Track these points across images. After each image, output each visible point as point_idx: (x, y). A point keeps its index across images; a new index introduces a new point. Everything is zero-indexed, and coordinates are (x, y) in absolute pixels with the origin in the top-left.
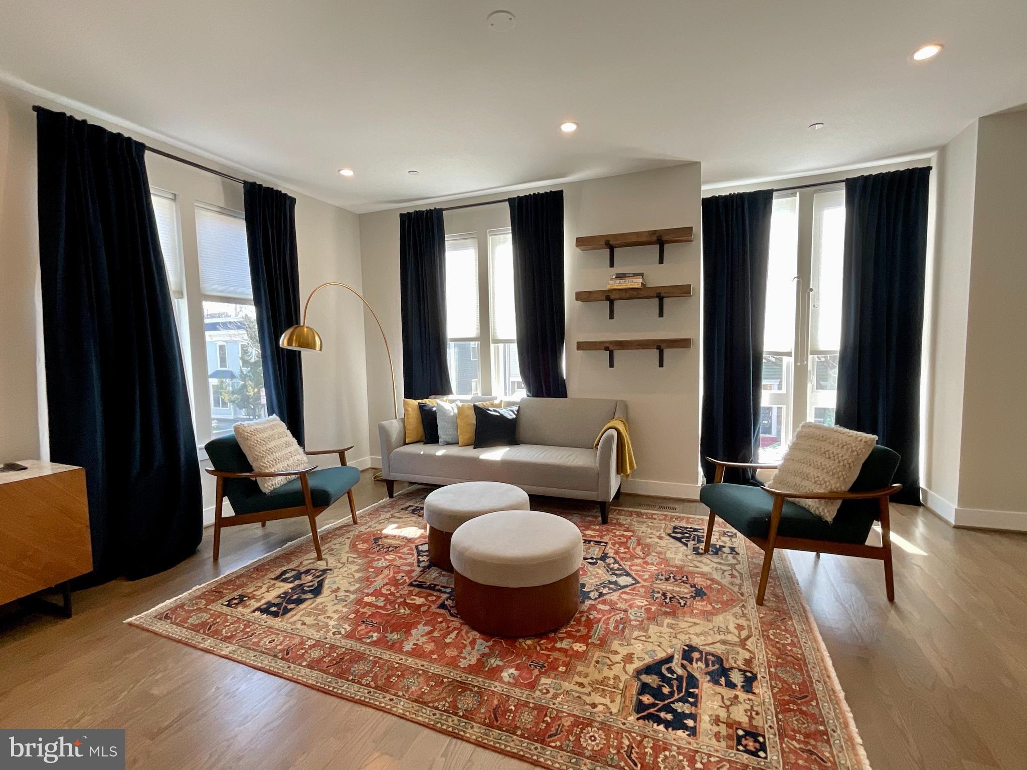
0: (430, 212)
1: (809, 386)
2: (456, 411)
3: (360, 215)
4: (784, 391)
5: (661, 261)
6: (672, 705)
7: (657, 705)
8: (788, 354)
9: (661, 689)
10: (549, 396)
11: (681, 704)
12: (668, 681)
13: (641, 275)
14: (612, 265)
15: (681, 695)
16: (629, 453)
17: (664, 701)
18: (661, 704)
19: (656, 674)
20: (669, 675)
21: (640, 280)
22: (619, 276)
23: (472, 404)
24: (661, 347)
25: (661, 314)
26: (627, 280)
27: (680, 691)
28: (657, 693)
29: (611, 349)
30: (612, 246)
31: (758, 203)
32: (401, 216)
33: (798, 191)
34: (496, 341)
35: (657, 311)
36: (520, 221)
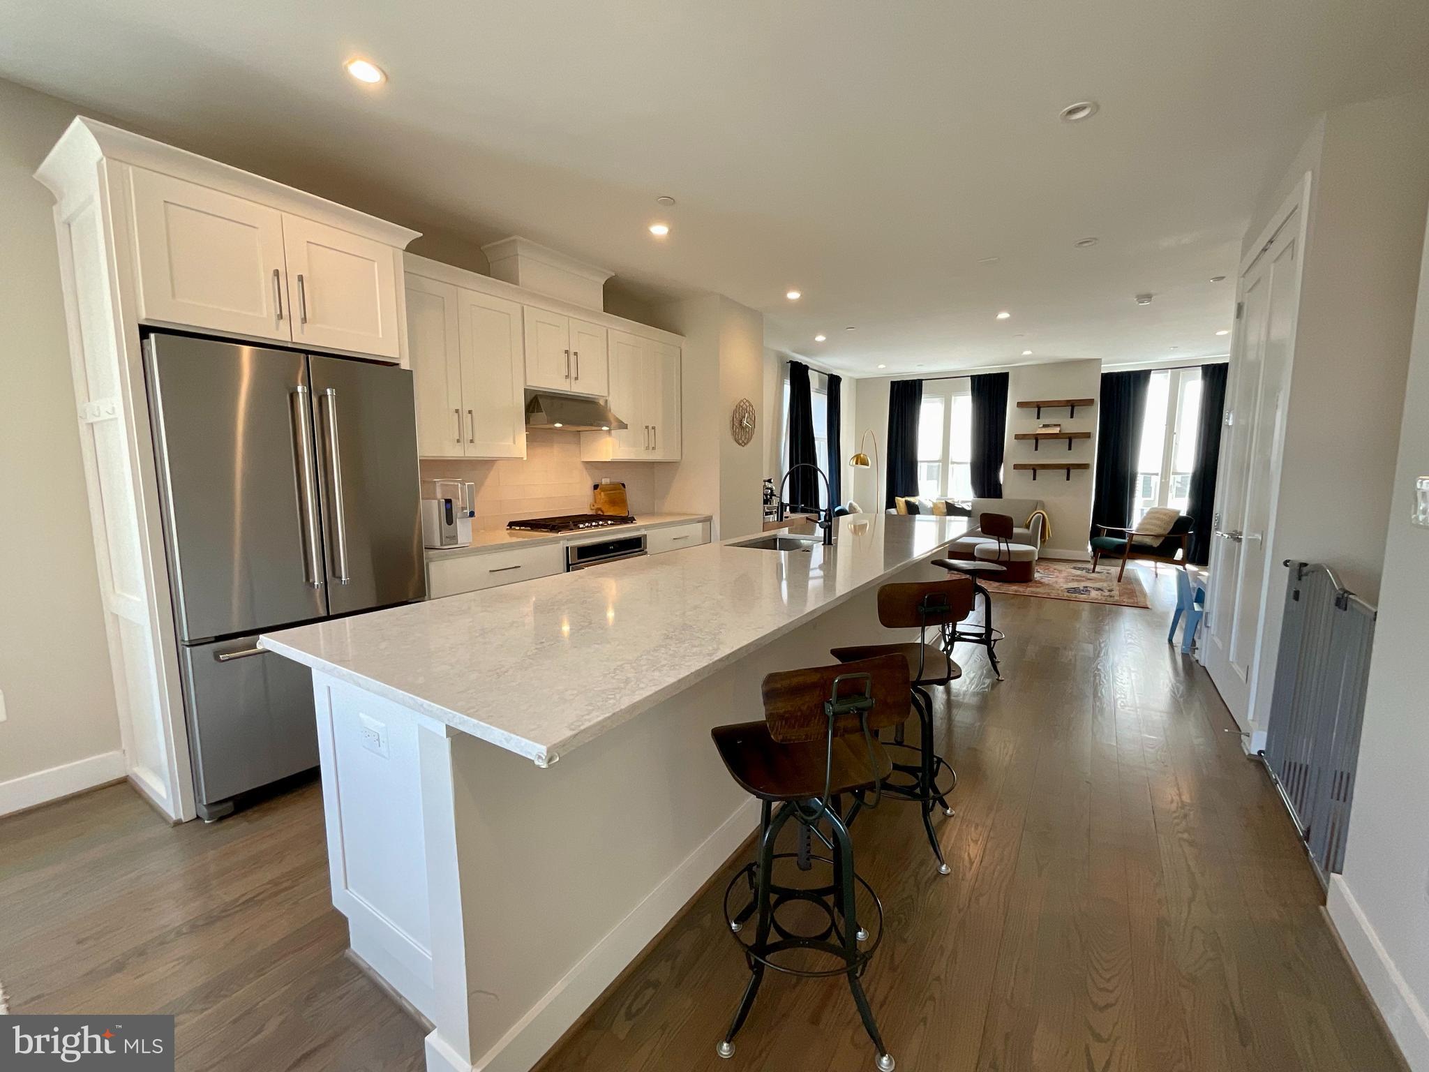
0: (914, 381)
1: (1170, 495)
2: (932, 506)
3: (857, 380)
4: (1152, 498)
5: (1072, 417)
8: (1157, 474)
10: (988, 497)
13: (1059, 425)
14: (1038, 418)
16: (1049, 531)
21: (1059, 429)
22: (1045, 426)
23: (944, 501)
24: (1068, 468)
25: (1070, 448)
26: (1049, 428)
29: (1035, 469)
30: (1039, 407)
31: (1140, 378)
32: (892, 382)
33: (1170, 370)
34: (953, 463)
35: (1068, 447)
36: (978, 389)
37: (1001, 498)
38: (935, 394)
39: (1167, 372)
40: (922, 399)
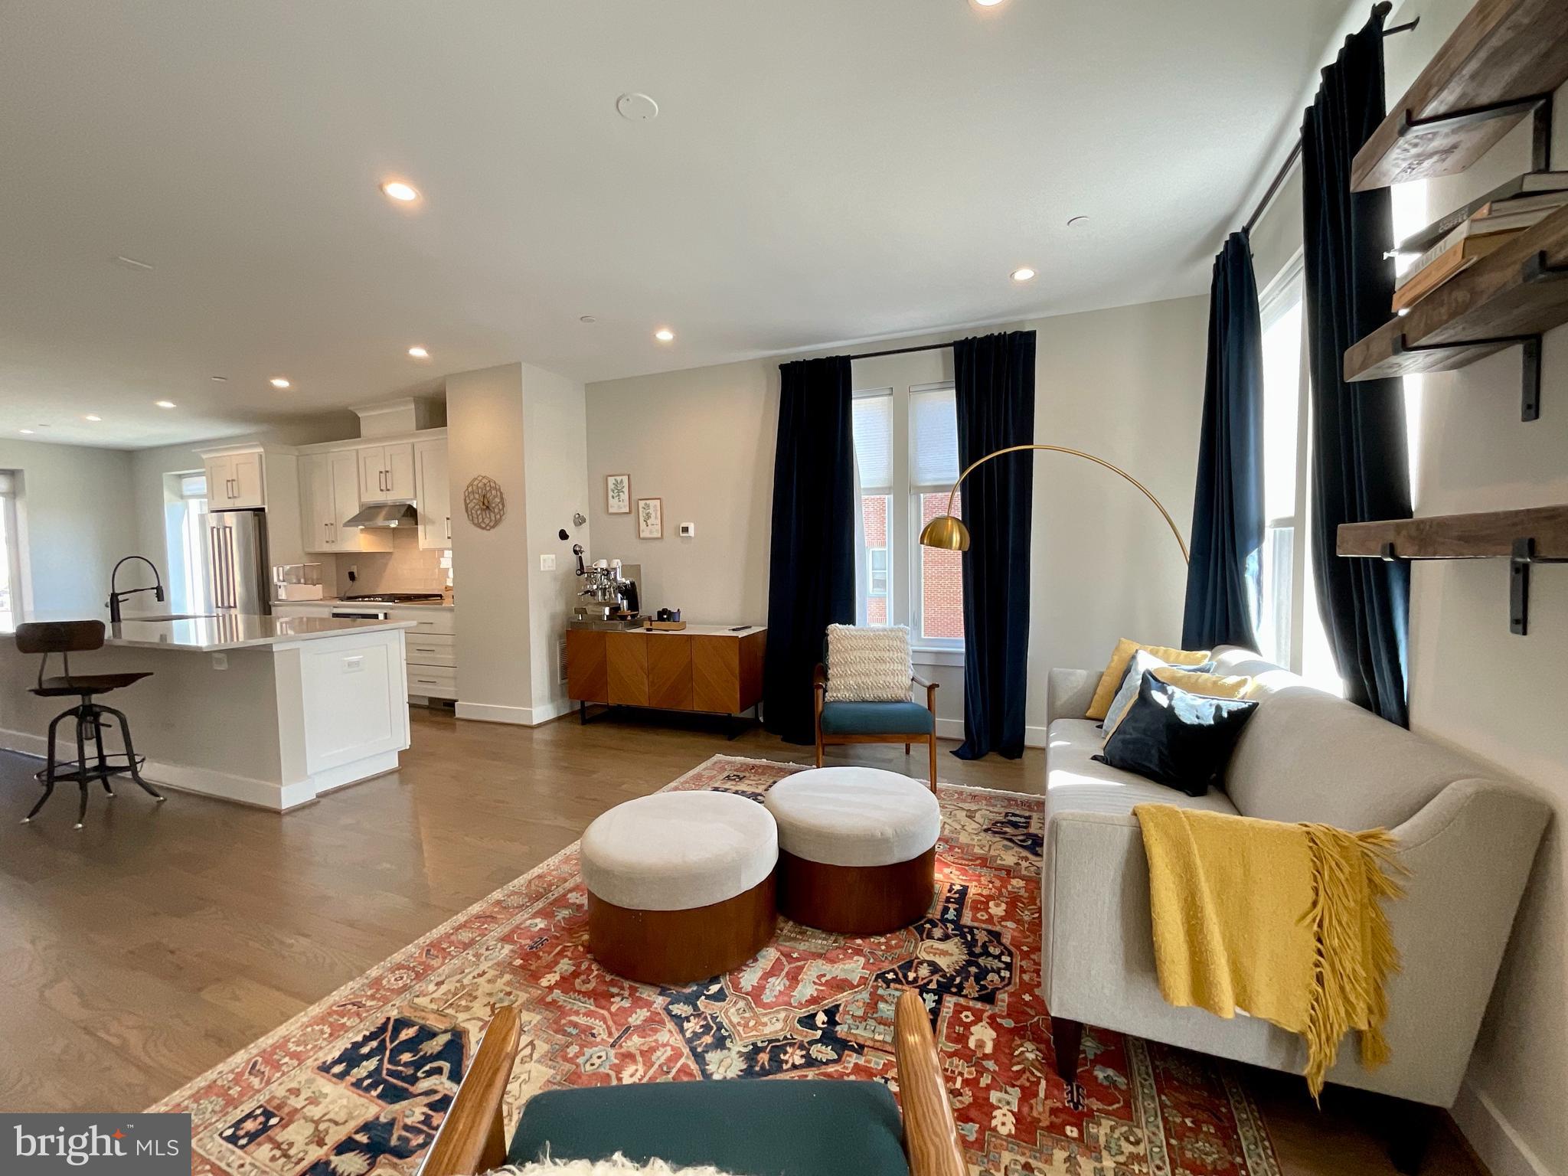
6: (378, 1058)
7: (392, 1042)
9: (410, 1052)
11: (372, 1068)
12: (418, 1065)
15: (384, 1072)
17: (391, 1050)
18: (389, 1046)
19: (440, 1053)
20: (427, 1068)
27: (390, 1073)
28: (412, 1045)
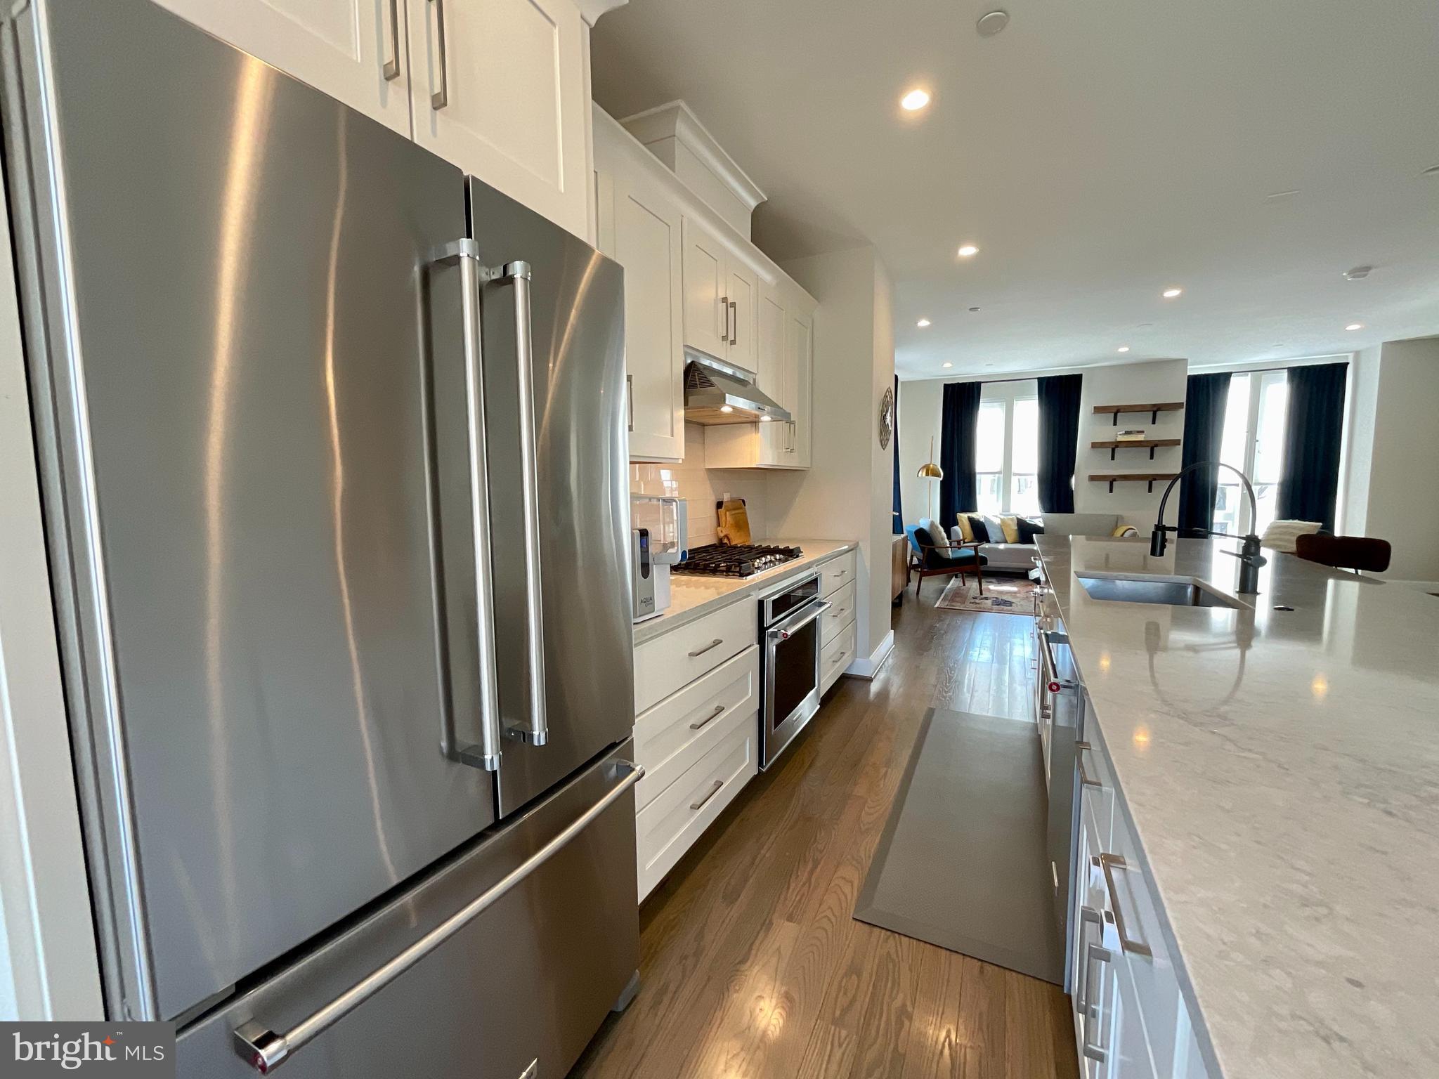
0: (971, 384)
2: (1000, 522)
5: (1154, 422)
10: (1059, 512)
13: (1142, 432)
14: (1116, 424)
21: (1141, 436)
22: (1128, 433)
23: (1014, 519)
24: (1151, 479)
25: (1152, 457)
26: (1131, 436)
29: (1112, 481)
30: (1116, 413)
31: (1220, 381)
32: (945, 385)
33: (1250, 373)
34: (1016, 474)
35: (1149, 456)
36: (1047, 393)
37: (1073, 513)
38: (994, 399)
39: (1247, 375)
40: (981, 404)
